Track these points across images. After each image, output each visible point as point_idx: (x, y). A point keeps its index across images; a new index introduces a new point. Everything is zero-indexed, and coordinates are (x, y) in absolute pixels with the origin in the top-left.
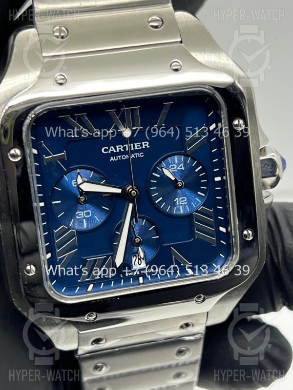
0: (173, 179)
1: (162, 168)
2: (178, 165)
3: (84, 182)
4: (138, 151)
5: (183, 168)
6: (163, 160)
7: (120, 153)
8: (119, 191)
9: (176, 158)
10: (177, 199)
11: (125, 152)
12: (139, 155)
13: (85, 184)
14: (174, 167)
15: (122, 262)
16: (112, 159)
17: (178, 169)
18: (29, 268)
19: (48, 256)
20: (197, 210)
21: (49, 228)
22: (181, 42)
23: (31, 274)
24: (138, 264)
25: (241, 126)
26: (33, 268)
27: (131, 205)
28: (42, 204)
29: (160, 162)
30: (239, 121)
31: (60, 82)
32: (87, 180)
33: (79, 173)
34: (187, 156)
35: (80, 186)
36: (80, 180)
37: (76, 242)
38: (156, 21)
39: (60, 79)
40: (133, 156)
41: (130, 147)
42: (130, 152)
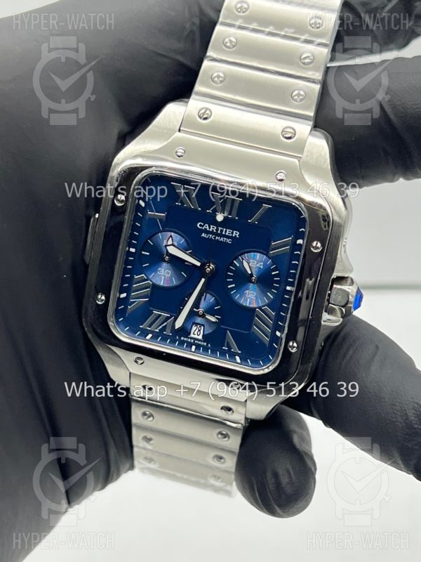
0: (250, 272)
1: (243, 259)
2: (258, 262)
3: (173, 245)
4: (228, 237)
5: (262, 267)
6: (247, 252)
7: (212, 233)
8: (198, 264)
9: (258, 254)
10: (247, 291)
11: (216, 234)
13: (172, 247)
14: (254, 262)
15: (180, 325)
17: (258, 265)
18: (99, 296)
19: (124, 295)
20: (260, 308)
21: (132, 272)
22: (301, 158)
23: (100, 303)
24: (197, 333)
25: (317, 248)
26: (103, 298)
27: (203, 280)
28: (133, 250)
29: (244, 253)
30: (317, 244)
31: (179, 154)
32: (176, 244)
33: (171, 236)
34: (268, 257)
35: (168, 247)
36: (170, 242)
37: (149, 293)
38: (290, 132)
39: (180, 152)
40: (222, 239)
41: (222, 231)
42: (221, 235)
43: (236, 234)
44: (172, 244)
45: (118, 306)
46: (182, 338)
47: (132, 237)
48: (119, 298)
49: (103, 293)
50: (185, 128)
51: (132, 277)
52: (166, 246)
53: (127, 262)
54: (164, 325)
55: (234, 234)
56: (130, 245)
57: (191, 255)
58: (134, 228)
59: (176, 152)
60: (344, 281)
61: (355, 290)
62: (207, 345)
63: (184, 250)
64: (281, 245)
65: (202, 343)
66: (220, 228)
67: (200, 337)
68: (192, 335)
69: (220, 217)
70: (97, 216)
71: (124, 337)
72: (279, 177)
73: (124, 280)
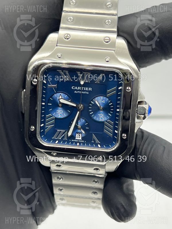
0: (99, 106)
1: (95, 100)
2: (102, 100)
4: (87, 91)
5: (104, 102)
7: (79, 90)
8: (75, 105)
9: (102, 97)
10: (99, 114)
11: (81, 91)
12: (87, 93)
13: (62, 99)
14: (100, 101)
15: (71, 134)
16: (75, 92)
17: (102, 102)
18: (32, 127)
19: (42, 125)
20: (106, 121)
21: (45, 114)
22: (115, 50)
23: (32, 130)
24: (78, 137)
25: (129, 90)
26: (34, 128)
27: (78, 112)
28: (43, 104)
29: (95, 98)
30: (129, 88)
31: (59, 56)
32: (63, 98)
33: (60, 95)
34: (107, 97)
35: (60, 100)
36: (60, 97)
37: (54, 122)
38: (107, 39)
39: (59, 55)
40: (84, 93)
41: (83, 89)
42: (83, 91)
43: (90, 89)
44: (62, 98)
45: (41, 130)
46: (72, 140)
47: (43, 98)
48: (40, 127)
49: (33, 125)
50: (59, 44)
51: (45, 116)
52: (59, 100)
53: (42, 110)
54: (63, 136)
55: (89, 89)
56: (42, 102)
57: (71, 102)
58: (43, 93)
59: (58, 56)
60: (142, 103)
61: (148, 106)
62: (84, 142)
63: (67, 100)
64: (112, 91)
65: (82, 141)
66: (82, 88)
67: (80, 139)
68: (76, 138)
69: (82, 83)
70: (25, 90)
71: (46, 144)
72: (107, 60)
73: (42, 118)
